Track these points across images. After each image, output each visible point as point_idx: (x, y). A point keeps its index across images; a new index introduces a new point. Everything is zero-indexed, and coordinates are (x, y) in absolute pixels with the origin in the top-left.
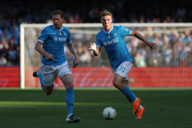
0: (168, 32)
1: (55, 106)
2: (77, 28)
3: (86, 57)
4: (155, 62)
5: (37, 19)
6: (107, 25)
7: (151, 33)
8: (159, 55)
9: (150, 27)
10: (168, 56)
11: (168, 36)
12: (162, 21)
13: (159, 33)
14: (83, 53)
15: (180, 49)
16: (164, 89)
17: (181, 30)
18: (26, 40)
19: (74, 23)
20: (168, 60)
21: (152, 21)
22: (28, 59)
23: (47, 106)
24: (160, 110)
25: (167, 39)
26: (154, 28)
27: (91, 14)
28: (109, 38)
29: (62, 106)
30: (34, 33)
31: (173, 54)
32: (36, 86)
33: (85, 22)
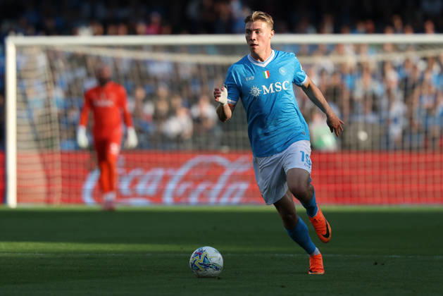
0: (398, 58)
1: (97, 252)
2: (155, 48)
3: (179, 124)
4: (363, 136)
5: (50, 24)
6: (256, 42)
7: (350, 59)
8: (371, 118)
9: (348, 44)
10: (395, 120)
11: (397, 69)
12: (379, 30)
13: (372, 59)
14: (172, 113)
15: (427, 102)
16: (385, 208)
17: (430, 53)
18: (20, 78)
19: (147, 33)
20: (396, 131)
21: (353, 30)
22: (27, 129)
23: (75, 252)
24: (376, 264)
25: (393, 77)
26: (358, 48)
27: (193, 10)
28: (267, 77)
29: (116, 252)
30: (42, 61)
31: (410, 117)
32: (48, 201)
33: (176, 31)
